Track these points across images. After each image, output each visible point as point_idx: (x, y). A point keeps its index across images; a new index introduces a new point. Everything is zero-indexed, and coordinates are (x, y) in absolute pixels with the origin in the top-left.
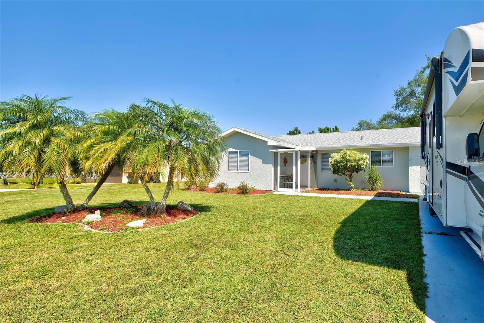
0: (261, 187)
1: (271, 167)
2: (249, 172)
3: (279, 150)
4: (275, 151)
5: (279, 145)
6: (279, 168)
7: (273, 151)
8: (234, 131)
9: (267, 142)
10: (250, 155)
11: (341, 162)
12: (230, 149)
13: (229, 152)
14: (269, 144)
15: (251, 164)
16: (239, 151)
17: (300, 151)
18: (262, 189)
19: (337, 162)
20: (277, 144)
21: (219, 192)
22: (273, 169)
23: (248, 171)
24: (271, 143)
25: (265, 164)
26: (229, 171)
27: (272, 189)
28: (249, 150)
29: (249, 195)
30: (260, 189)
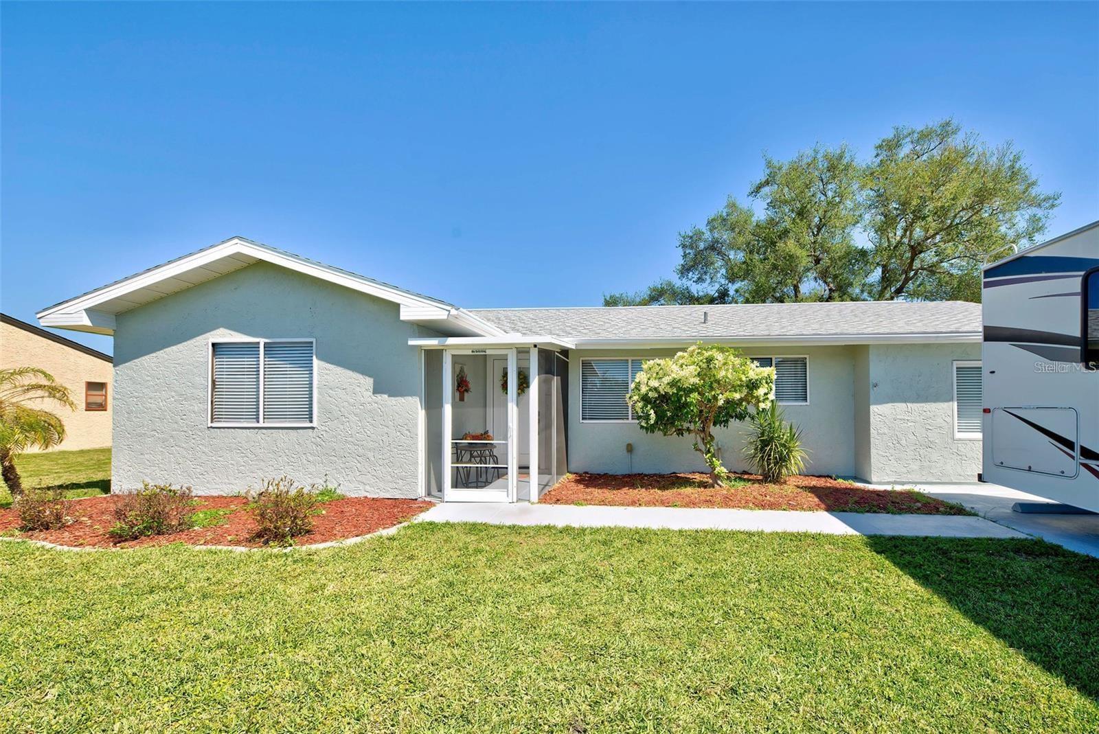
0: (368, 488)
1: (414, 409)
2: (313, 428)
3: (451, 341)
4: (432, 343)
5: (451, 319)
6: (448, 410)
7: (420, 346)
8: (238, 254)
9: (396, 307)
10: (315, 361)
11: (694, 389)
12: (222, 331)
13: (213, 345)
14: (405, 315)
15: (320, 393)
16: (262, 341)
17: (535, 346)
18: (376, 496)
19: (679, 389)
20: (445, 317)
21: (136, 538)
22: (422, 414)
23: (309, 425)
24: (414, 309)
25: (386, 396)
26: (215, 425)
27: (421, 491)
28: (314, 340)
29: (314, 547)
30: (362, 494)
